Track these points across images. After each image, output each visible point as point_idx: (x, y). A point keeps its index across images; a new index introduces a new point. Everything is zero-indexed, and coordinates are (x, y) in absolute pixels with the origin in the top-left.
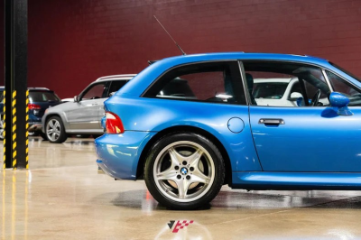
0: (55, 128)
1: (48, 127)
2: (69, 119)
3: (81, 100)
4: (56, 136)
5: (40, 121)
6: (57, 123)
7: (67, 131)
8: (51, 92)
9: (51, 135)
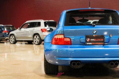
0: (13, 39)
1: (10, 39)
2: (17, 35)
3: (21, 29)
4: (13, 42)
5: (8, 36)
6: (13, 37)
7: (17, 40)
8: (13, 26)
9: (11, 41)
